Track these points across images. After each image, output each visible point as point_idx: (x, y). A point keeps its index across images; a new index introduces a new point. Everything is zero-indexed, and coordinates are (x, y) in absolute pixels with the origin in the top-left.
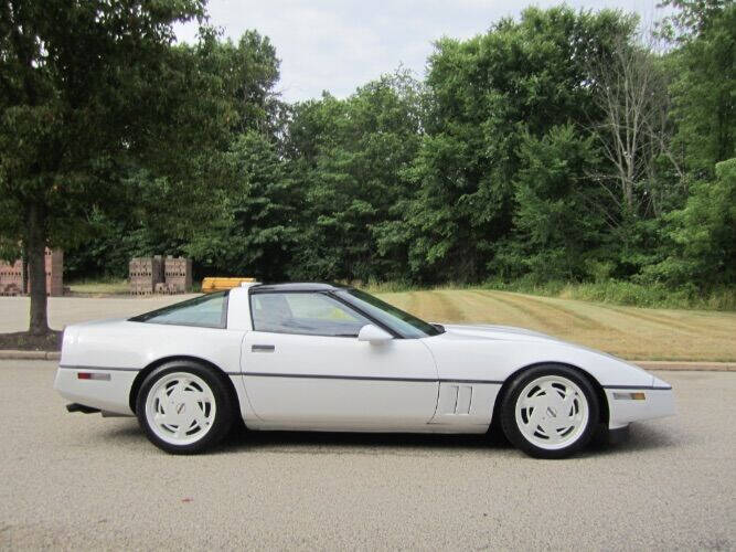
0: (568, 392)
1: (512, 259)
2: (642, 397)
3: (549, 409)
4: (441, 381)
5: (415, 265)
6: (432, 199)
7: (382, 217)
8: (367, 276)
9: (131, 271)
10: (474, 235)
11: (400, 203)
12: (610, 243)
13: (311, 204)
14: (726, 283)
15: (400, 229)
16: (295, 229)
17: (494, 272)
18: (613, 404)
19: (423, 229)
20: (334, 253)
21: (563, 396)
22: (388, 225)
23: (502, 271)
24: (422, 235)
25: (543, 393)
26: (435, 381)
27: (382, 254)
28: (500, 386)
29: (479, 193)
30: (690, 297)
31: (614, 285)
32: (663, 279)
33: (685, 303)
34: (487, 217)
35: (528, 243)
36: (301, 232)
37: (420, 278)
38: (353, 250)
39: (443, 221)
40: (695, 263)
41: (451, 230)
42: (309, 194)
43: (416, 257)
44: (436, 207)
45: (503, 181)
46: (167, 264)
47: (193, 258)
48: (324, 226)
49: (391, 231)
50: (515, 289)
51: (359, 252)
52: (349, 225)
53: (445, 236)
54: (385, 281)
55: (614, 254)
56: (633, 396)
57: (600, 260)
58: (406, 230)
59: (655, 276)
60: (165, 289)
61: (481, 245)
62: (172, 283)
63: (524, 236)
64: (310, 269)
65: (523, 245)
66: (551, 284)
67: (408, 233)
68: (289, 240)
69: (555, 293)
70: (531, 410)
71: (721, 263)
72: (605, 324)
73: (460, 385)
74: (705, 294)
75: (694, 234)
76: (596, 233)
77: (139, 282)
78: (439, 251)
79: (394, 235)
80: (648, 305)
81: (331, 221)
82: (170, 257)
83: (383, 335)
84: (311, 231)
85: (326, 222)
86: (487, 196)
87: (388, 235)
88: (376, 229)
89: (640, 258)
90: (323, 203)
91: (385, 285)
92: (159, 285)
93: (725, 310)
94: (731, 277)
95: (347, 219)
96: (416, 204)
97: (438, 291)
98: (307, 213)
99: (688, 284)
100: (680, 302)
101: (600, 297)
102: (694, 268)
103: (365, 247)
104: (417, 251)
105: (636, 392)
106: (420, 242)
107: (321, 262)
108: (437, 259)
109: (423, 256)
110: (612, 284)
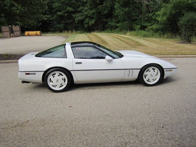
0: (156, 70)
1: (113, 24)
2: (172, 70)
3: (151, 75)
4: (126, 69)
5: (86, 26)
6: (90, 7)
7: (76, 12)
8: (72, 29)
9: (2, 30)
10: (102, 17)
11: (81, 8)
12: (139, 20)
13: (55, 8)
14: (169, 31)
15: (81, 15)
16: (50, 16)
17: (108, 28)
18: (165, 72)
19: (88, 16)
20: (63, 23)
21: (154, 71)
22: (78, 15)
23: (110, 27)
24: (88, 17)
25: (150, 71)
26: (124, 69)
27: (77, 23)
28: (140, 70)
29: (104, 5)
30: (160, 35)
31: (140, 32)
32: (153, 30)
33: (159, 36)
34: (106, 12)
35: (117, 20)
36: (52, 17)
37: (87, 29)
38: (68, 22)
39: (94, 13)
40: (162, 26)
41: (96, 16)
42: (54, 5)
43: (86, 23)
44: (91, 9)
45: (111, 2)
46: (13, 28)
47: (21, 26)
48: (59, 15)
49: (79, 16)
50: (114, 32)
51: (70, 22)
52: (66, 15)
53: (94, 17)
54: (77, 30)
55: (140, 23)
56: (170, 71)
57: (137, 25)
58: (83, 16)
59: (151, 29)
60: (14, 35)
61: (104, 20)
62: (16, 33)
63: (116, 18)
64: (56, 27)
65: (116, 20)
66: (124, 31)
67: (84, 17)
68: (49, 19)
69: (125, 34)
70: (147, 75)
71: (168, 26)
72: (143, 44)
73: (130, 70)
74: (164, 34)
75: (163, 18)
76: (136, 17)
77: (5, 34)
78: (93, 22)
79: (80, 17)
80: (149, 37)
81: (61, 13)
82: (14, 26)
83: (110, 58)
84: (55, 16)
85: (59, 14)
86: (106, 6)
87: (78, 17)
88: (74, 16)
89: (147, 24)
90: (58, 8)
91: (78, 32)
92: (12, 34)
93: (168, 38)
94: (170, 30)
95: (66, 13)
96: (86, 8)
97: (93, 33)
98: (53, 11)
99: (160, 31)
100: (157, 36)
101: (137, 35)
102: (161, 27)
103: (71, 21)
104: (87, 22)
105: (170, 69)
106: (87, 19)
107: (59, 26)
108: (92, 24)
109: (88, 23)
110: (140, 31)
